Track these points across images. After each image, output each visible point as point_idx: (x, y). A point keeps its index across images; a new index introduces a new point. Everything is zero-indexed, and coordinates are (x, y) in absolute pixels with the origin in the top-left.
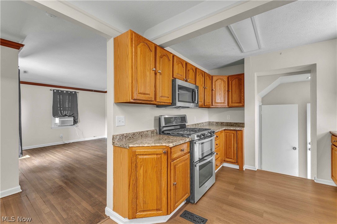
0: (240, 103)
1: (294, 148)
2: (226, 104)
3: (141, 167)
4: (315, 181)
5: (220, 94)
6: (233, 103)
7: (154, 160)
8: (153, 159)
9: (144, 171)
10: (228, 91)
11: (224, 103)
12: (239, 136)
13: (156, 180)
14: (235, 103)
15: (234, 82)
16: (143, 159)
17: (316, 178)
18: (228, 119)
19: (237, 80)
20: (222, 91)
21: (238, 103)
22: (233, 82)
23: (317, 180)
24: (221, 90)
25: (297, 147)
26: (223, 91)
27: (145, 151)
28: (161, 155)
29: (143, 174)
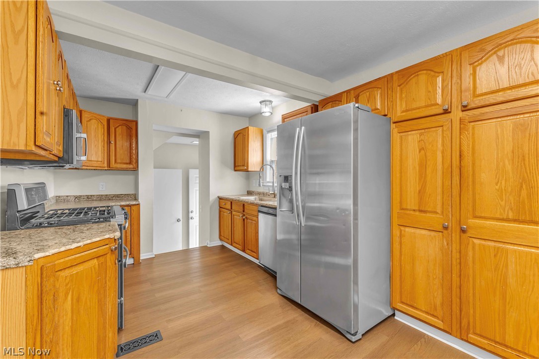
0: (130, 163)
1: (178, 220)
2: (106, 165)
3: (66, 294)
4: (208, 246)
5: (95, 146)
6: (118, 163)
7: (93, 270)
8: (93, 268)
9: (75, 301)
10: (109, 143)
11: (101, 162)
12: (134, 214)
13: (97, 307)
14: (121, 163)
15: (119, 130)
16: (72, 276)
17: (209, 243)
18: (101, 189)
19: (125, 127)
20: (98, 141)
21: (127, 164)
22: (117, 129)
23: (210, 245)
24: (97, 139)
25: (181, 218)
26: (100, 141)
27: (75, 259)
28: (104, 257)
29: (72, 308)
